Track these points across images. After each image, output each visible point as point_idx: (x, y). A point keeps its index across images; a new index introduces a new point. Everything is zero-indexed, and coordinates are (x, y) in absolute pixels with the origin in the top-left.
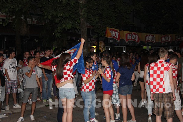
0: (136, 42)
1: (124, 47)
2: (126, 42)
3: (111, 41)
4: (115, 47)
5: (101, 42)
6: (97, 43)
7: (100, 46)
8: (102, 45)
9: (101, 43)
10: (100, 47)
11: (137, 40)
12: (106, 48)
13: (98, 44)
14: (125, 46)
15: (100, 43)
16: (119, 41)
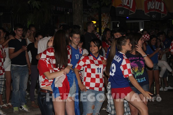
0: (162, 13)
1: (141, 22)
2: (145, 14)
3: (120, 13)
4: (127, 22)
5: (104, 14)
6: (97, 16)
7: (103, 21)
8: (105, 20)
9: (104, 16)
10: (102, 23)
11: (163, 10)
12: (112, 23)
13: (100, 18)
14: (143, 21)
15: (102, 16)
16: (134, 13)
